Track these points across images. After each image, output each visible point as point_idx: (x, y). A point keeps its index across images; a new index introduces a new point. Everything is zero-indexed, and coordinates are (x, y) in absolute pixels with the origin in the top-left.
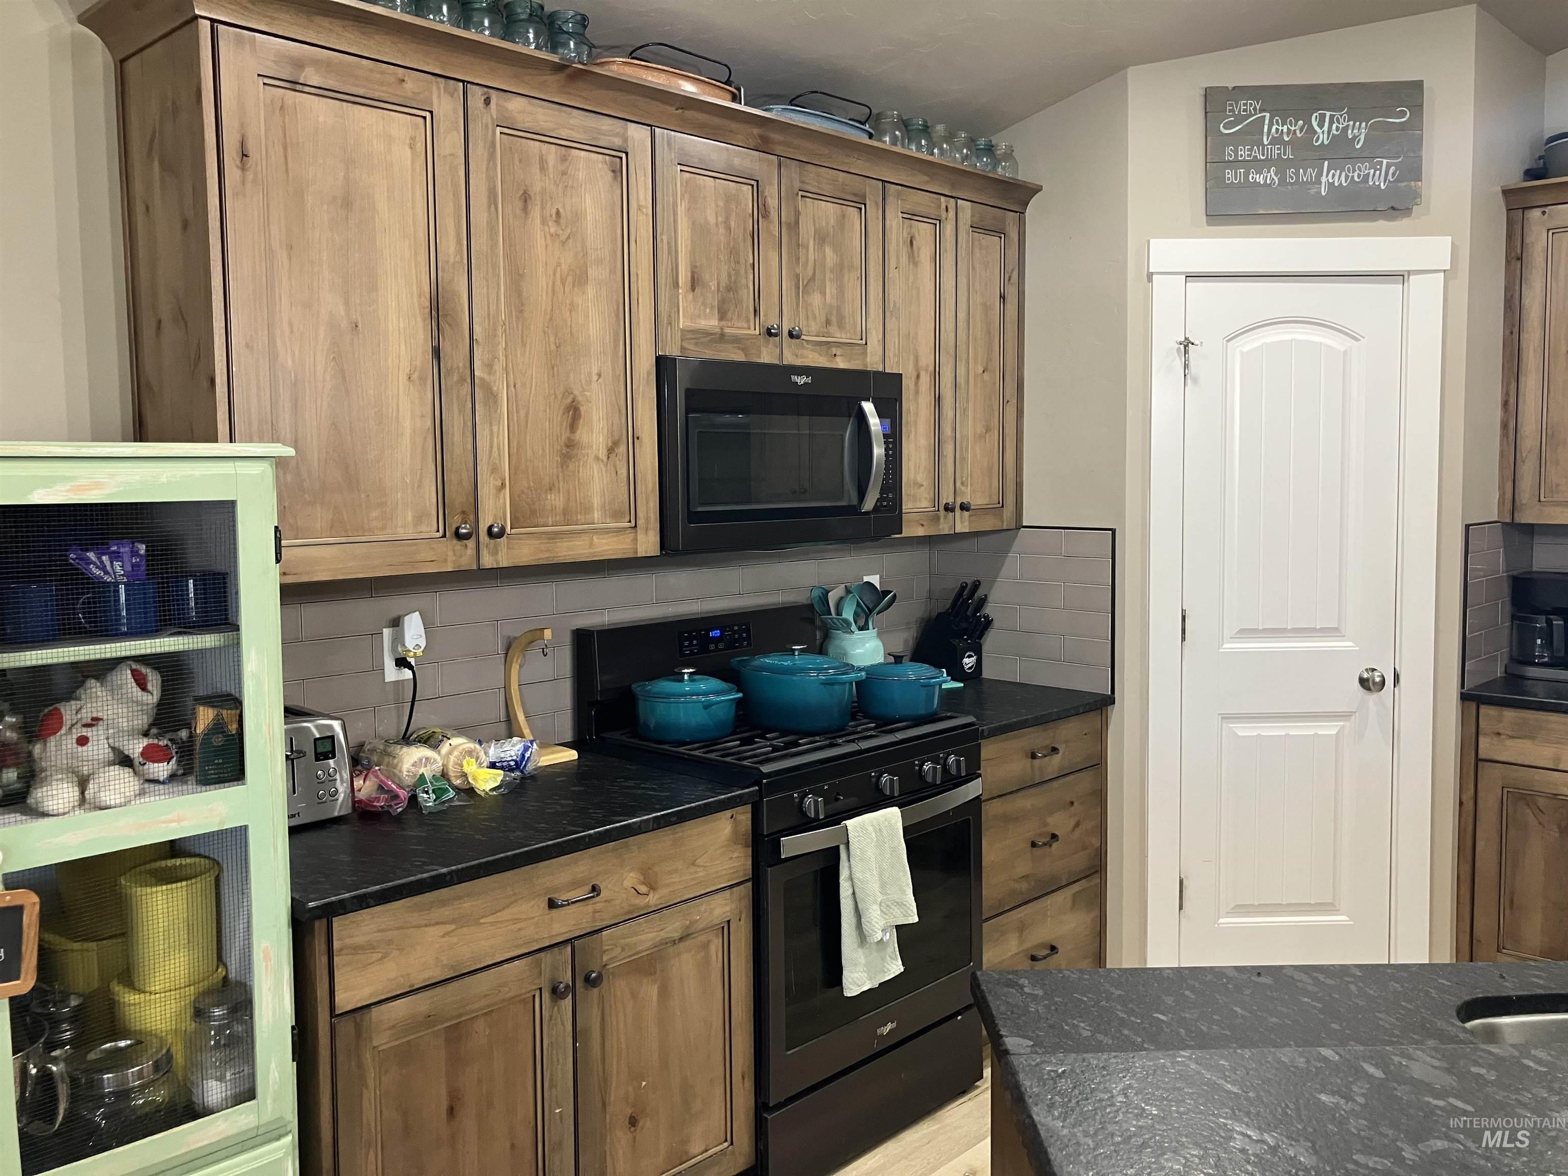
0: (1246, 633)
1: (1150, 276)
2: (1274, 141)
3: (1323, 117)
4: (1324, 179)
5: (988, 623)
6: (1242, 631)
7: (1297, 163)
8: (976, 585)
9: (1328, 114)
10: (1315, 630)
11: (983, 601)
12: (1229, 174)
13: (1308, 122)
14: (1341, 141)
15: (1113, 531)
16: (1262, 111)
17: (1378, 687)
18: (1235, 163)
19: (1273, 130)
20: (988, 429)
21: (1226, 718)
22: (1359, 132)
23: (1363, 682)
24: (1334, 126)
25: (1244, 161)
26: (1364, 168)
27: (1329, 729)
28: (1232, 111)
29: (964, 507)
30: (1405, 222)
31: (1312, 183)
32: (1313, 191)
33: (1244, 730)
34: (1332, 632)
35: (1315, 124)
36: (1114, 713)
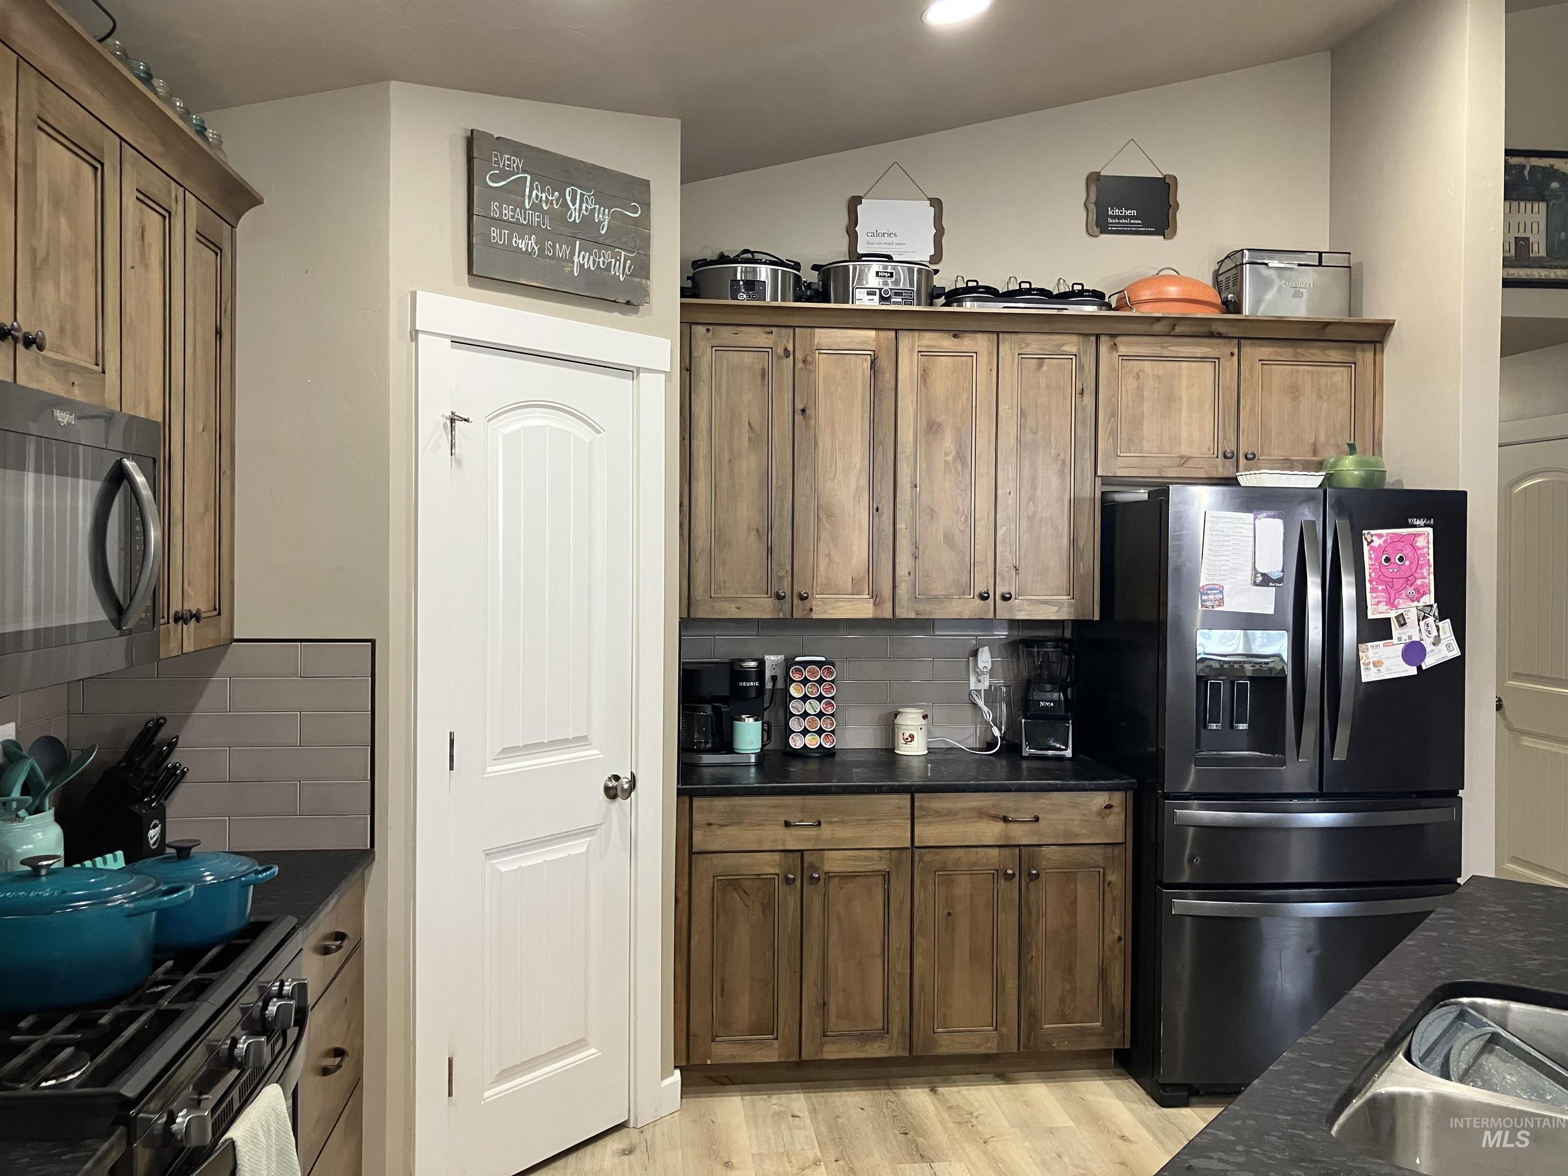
0: (509, 752)
1: (414, 334)
2: (536, 207)
3: (574, 194)
4: (576, 259)
5: (175, 777)
6: (505, 750)
7: (555, 236)
8: (159, 724)
9: (579, 191)
10: (567, 740)
11: (172, 745)
12: (494, 233)
13: (562, 195)
14: (588, 221)
15: (373, 642)
16: (524, 171)
17: (626, 795)
18: (500, 222)
19: (534, 195)
21: (489, 854)
22: (603, 217)
23: (607, 789)
24: (584, 205)
25: (508, 221)
26: (605, 258)
27: (579, 847)
28: (497, 163)
30: (632, 318)
31: (565, 260)
32: (567, 269)
33: (507, 865)
34: (581, 740)
35: (568, 199)
36: (375, 872)
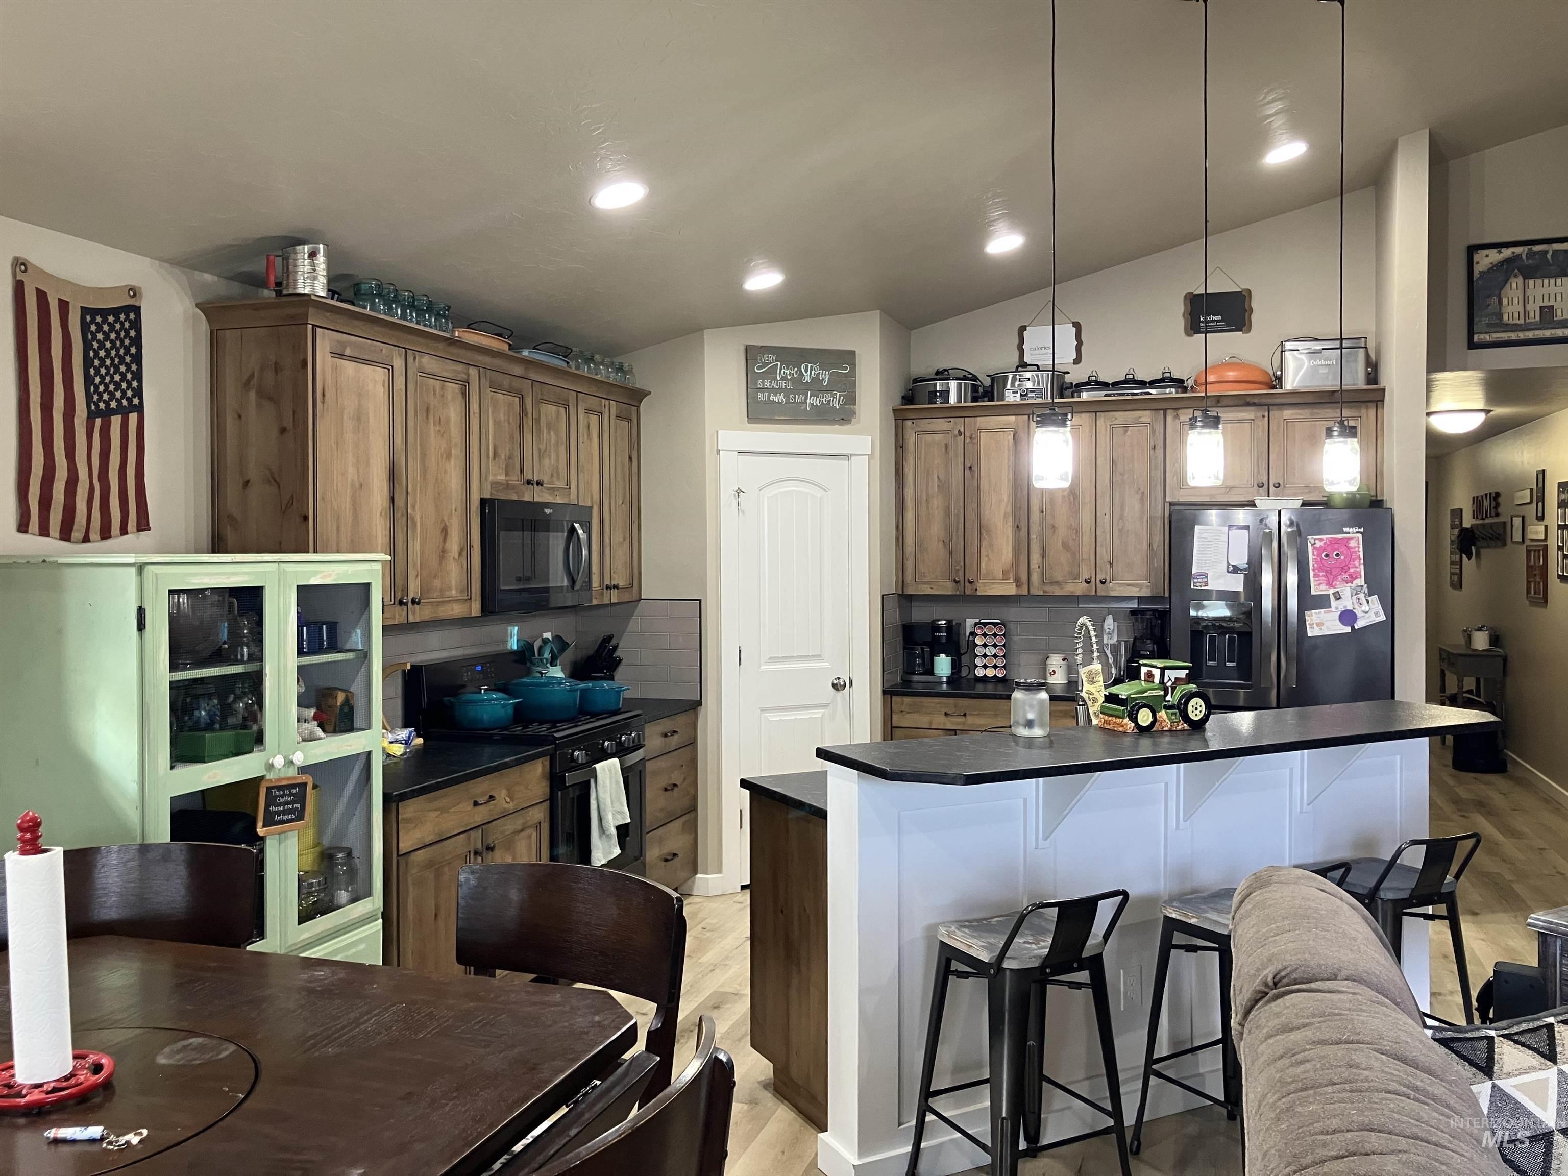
0: (773, 659)
1: (718, 452)
2: (783, 379)
3: (807, 366)
4: (808, 401)
5: (618, 662)
6: (770, 658)
7: (794, 392)
8: (608, 639)
9: (810, 365)
10: (808, 656)
11: (615, 648)
12: (760, 395)
13: (800, 369)
14: (816, 380)
15: (700, 601)
16: (776, 361)
17: (842, 688)
18: (763, 390)
19: (782, 372)
20: (624, 540)
21: (763, 710)
22: (825, 376)
23: (834, 685)
24: (813, 372)
25: (767, 388)
26: (828, 396)
27: (818, 714)
28: (761, 360)
29: (616, 587)
30: (847, 427)
31: (802, 403)
32: (803, 408)
33: (774, 717)
34: (818, 657)
35: (803, 370)
36: (702, 711)
